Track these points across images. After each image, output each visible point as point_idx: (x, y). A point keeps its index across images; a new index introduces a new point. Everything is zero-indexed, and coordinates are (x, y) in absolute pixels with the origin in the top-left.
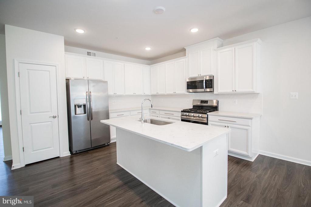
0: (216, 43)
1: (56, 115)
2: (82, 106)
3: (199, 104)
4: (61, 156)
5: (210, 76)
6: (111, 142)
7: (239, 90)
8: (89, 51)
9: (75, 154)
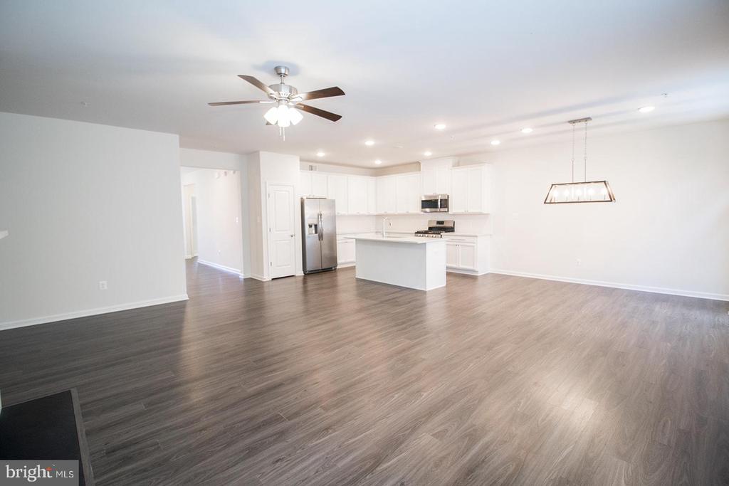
0: (450, 162)
1: (293, 234)
2: (313, 226)
3: (435, 225)
4: (297, 275)
5: (444, 195)
6: (338, 267)
7: (471, 211)
8: (311, 165)
9: (308, 274)
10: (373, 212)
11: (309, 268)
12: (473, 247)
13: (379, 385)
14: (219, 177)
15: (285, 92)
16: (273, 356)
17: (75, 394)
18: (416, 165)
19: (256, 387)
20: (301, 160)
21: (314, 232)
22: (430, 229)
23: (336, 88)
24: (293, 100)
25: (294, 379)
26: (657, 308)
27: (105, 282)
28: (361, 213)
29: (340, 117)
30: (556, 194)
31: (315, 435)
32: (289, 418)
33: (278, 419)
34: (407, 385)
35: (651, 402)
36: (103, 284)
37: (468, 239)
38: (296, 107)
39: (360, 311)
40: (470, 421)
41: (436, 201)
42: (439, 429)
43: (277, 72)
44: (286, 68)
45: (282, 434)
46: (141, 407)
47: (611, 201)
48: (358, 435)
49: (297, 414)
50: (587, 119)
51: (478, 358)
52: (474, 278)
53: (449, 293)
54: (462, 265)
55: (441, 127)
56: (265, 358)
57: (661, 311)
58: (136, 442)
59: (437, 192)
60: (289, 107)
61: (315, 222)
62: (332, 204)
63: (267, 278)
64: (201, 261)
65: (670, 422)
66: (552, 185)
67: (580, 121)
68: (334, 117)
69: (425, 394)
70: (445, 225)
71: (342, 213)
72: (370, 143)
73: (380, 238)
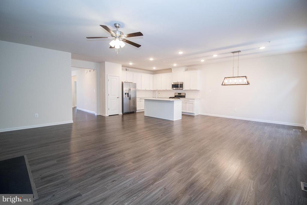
0: (184, 69)
1: (118, 97)
2: (127, 94)
3: (177, 95)
4: (119, 114)
5: (181, 82)
6: (137, 112)
7: (192, 89)
8: (126, 68)
9: (124, 114)
10: (152, 89)
11: (125, 111)
12: (193, 103)
13: (154, 154)
14: (87, 73)
15: (118, 34)
16: (110, 144)
17: (25, 157)
18: (169, 70)
19: (103, 155)
20: (123, 66)
21: (127, 96)
22: (175, 96)
23: (140, 32)
24: (122, 37)
25: (119, 152)
26: (266, 128)
27: (37, 114)
28: (147, 89)
29: (140, 46)
30: (226, 82)
31: (129, 172)
32: (118, 166)
33: (113, 166)
34: (166, 154)
35: (263, 160)
36: (36, 115)
37: (190, 100)
38: (122, 40)
39: (146, 128)
40: (192, 166)
41: (178, 84)
42: (180, 170)
43: (115, 26)
44: (119, 24)
45: (115, 172)
46: (55, 162)
47: (248, 84)
48: (147, 172)
49: (121, 164)
50: (239, 52)
51: (195, 145)
52: (193, 116)
53: (183, 121)
54: (188, 111)
55: (181, 53)
56: (107, 144)
57: (267, 129)
58: (53, 175)
59: (178, 81)
60: (120, 40)
61: (128, 92)
62: (135, 85)
63: (107, 115)
64: (78, 108)
65: (270, 167)
66: (225, 78)
67: (236, 52)
68: (138, 46)
69: (174, 157)
70: (182, 95)
71: (138, 89)
72: (151, 59)
73: (155, 99)
